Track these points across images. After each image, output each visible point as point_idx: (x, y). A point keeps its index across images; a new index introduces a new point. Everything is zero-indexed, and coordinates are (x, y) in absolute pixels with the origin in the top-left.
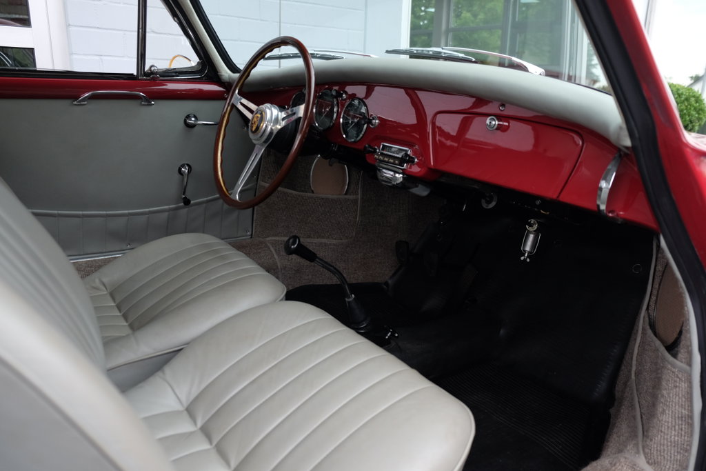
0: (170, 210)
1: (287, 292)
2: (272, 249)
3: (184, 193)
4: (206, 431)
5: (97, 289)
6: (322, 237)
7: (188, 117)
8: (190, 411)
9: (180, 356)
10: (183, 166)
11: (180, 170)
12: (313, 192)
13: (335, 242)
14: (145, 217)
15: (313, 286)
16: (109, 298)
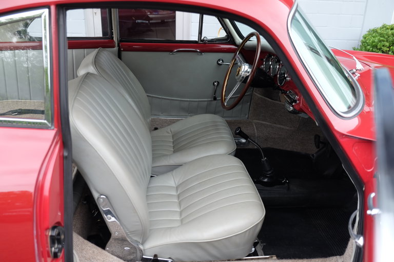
0: (208, 101)
1: (237, 149)
2: (255, 127)
3: (215, 94)
4: (179, 196)
5: (168, 133)
6: (282, 125)
7: (219, 60)
8: (177, 188)
9: (181, 167)
10: (215, 82)
11: (214, 83)
12: (280, 101)
13: (288, 128)
14: (197, 103)
15: (273, 148)
16: (171, 137)
